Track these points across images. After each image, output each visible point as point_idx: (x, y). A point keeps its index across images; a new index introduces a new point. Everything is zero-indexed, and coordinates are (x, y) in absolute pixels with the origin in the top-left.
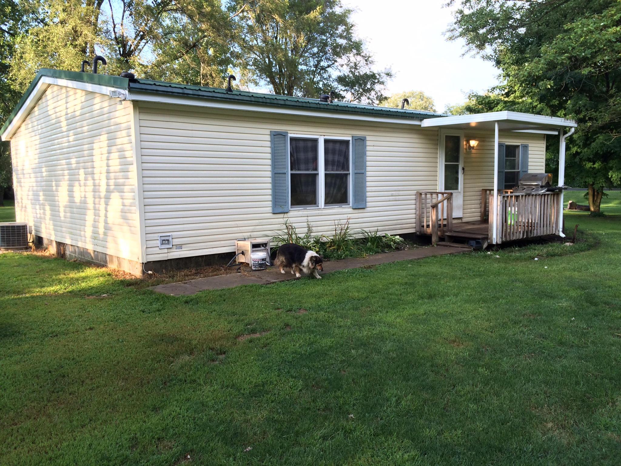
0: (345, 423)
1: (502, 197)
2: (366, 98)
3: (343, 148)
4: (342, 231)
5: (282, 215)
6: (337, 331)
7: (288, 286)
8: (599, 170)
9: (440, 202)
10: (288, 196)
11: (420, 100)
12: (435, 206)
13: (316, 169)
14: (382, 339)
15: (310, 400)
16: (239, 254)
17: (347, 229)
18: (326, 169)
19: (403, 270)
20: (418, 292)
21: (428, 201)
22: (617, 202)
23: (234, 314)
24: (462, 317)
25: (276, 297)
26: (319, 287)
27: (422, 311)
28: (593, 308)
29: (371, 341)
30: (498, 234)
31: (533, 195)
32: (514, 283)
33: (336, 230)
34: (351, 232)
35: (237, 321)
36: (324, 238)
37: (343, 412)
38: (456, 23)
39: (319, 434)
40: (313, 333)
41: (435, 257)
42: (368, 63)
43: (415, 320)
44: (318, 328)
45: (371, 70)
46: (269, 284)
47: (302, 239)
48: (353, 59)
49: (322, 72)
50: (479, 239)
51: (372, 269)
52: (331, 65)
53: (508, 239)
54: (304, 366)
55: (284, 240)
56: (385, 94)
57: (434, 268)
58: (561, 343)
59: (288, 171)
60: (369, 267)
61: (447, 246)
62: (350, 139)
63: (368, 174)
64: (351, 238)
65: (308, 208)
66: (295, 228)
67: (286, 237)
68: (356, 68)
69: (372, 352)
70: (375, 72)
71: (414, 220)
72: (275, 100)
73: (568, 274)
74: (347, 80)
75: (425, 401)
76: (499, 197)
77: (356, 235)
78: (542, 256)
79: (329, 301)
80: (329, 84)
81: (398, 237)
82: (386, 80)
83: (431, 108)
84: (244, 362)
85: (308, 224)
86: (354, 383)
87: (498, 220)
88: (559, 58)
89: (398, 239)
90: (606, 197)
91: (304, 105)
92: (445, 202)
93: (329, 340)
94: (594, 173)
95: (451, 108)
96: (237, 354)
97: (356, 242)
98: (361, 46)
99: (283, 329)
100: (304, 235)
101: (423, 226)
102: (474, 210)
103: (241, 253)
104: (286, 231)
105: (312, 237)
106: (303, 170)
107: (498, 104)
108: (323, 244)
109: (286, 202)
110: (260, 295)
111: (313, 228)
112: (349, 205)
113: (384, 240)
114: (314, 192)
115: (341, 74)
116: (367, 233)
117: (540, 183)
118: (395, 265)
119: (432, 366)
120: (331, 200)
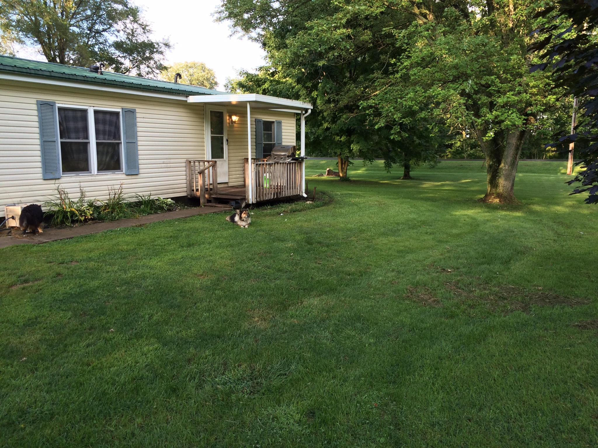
0: (106, 335)
1: (255, 165)
2: (146, 66)
3: (114, 119)
4: (116, 196)
5: (53, 181)
6: (104, 275)
7: (60, 245)
8: (344, 143)
9: (205, 169)
10: (59, 163)
11: (202, 71)
12: (202, 172)
13: (87, 137)
14: (144, 277)
15: (78, 324)
16: (9, 218)
17: (121, 193)
18: (97, 138)
19: (170, 226)
20: (180, 243)
21: (197, 168)
22: (364, 169)
23: (6, 269)
24: (212, 258)
25: (48, 254)
26: (91, 244)
27: (180, 256)
28: (309, 246)
29: (134, 280)
30: (253, 195)
31: (280, 163)
32: (258, 232)
33: (109, 195)
34: (125, 196)
35: (9, 274)
36: (98, 202)
37: (105, 328)
38: (222, 6)
39: (83, 344)
40: (83, 278)
41: (200, 215)
42: (146, 31)
43: (173, 263)
44: (87, 274)
45: (149, 39)
46: (41, 243)
47: (76, 204)
48: (129, 26)
49: (97, 35)
50: (238, 200)
51: (142, 228)
52: (107, 29)
53: (262, 200)
54: (74, 302)
55: (57, 205)
56: (165, 64)
57: (198, 224)
58: (279, 270)
59: (57, 140)
60: (141, 226)
61: (212, 206)
62: (120, 110)
63: (139, 143)
64: (125, 202)
65: (80, 175)
66: (67, 193)
67: (59, 202)
68: (133, 35)
69: (134, 288)
70: (153, 41)
71: (185, 185)
72: (40, 71)
73: (299, 224)
74: (125, 46)
75: (171, 315)
76: (253, 165)
77: (130, 199)
78: (287, 212)
79: (100, 254)
80: (106, 49)
81: (170, 200)
82: (164, 50)
83: (213, 79)
84: (17, 304)
85: (81, 189)
86: (116, 309)
87: (253, 184)
88: (301, 51)
89: (170, 202)
90: (352, 165)
91: (71, 77)
92: (211, 168)
93: (97, 282)
94: (340, 145)
95: (232, 80)
96: (11, 299)
97: (130, 205)
98: (138, 13)
99: (54, 277)
100: (78, 199)
101: (193, 190)
102: (238, 176)
103: (11, 218)
104: (59, 196)
105: (86, 201)
106: (73, 139)
107: (265, 82)
108: (98, 207)
109: (57, 169)
110: (31, 253)
111: (86, 193)
112: (122, 171)
113: (157, 203)
114: (86, 160)
115: (119, 40)
116: (141, 197)
117: (287, 154)
118: (164, 223)
119: (181, 293)
120: (103, 167)
